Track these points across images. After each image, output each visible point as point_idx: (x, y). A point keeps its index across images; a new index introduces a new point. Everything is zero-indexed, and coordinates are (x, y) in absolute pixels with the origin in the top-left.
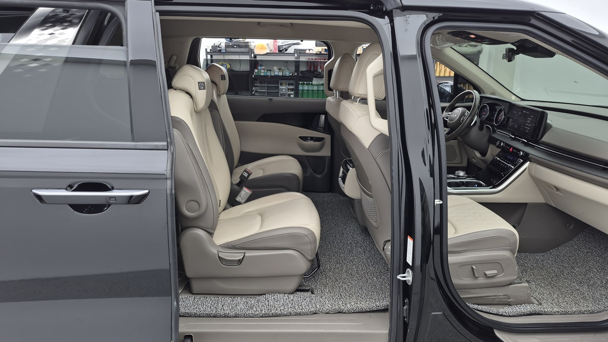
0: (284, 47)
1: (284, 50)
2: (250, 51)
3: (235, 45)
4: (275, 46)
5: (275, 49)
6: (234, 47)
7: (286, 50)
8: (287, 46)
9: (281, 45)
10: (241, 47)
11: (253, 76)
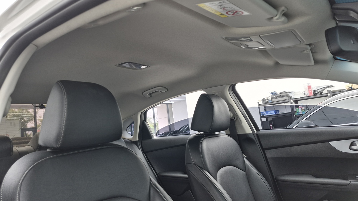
0: (319, 91)
1: (320, 93)
2: (290, 98)
3: (277, 96)
4: (310, 91)
5: (310, 93)
6: (277, 98)
7: (321, 93)
8: (321, 90)
9: (316, 89)
10: (283, 97)
11: (295, 115)
